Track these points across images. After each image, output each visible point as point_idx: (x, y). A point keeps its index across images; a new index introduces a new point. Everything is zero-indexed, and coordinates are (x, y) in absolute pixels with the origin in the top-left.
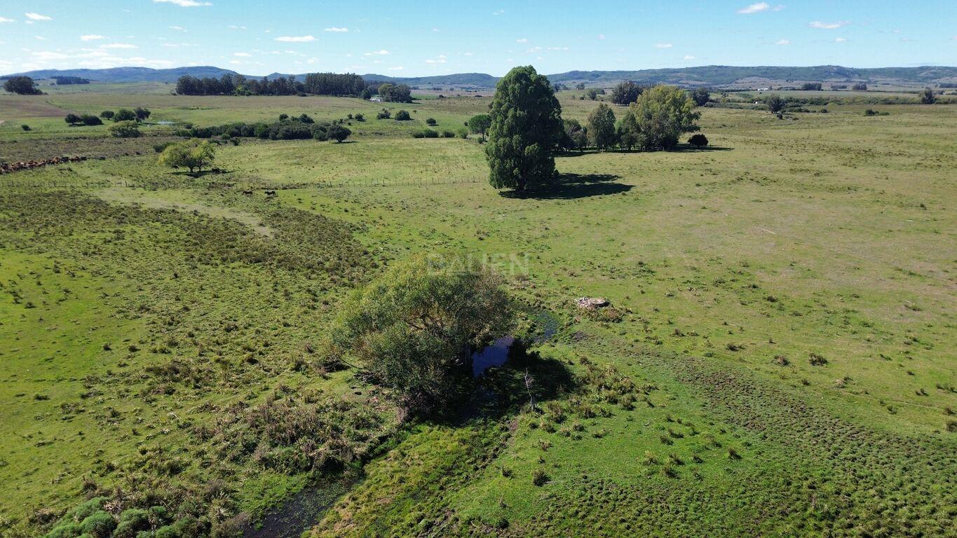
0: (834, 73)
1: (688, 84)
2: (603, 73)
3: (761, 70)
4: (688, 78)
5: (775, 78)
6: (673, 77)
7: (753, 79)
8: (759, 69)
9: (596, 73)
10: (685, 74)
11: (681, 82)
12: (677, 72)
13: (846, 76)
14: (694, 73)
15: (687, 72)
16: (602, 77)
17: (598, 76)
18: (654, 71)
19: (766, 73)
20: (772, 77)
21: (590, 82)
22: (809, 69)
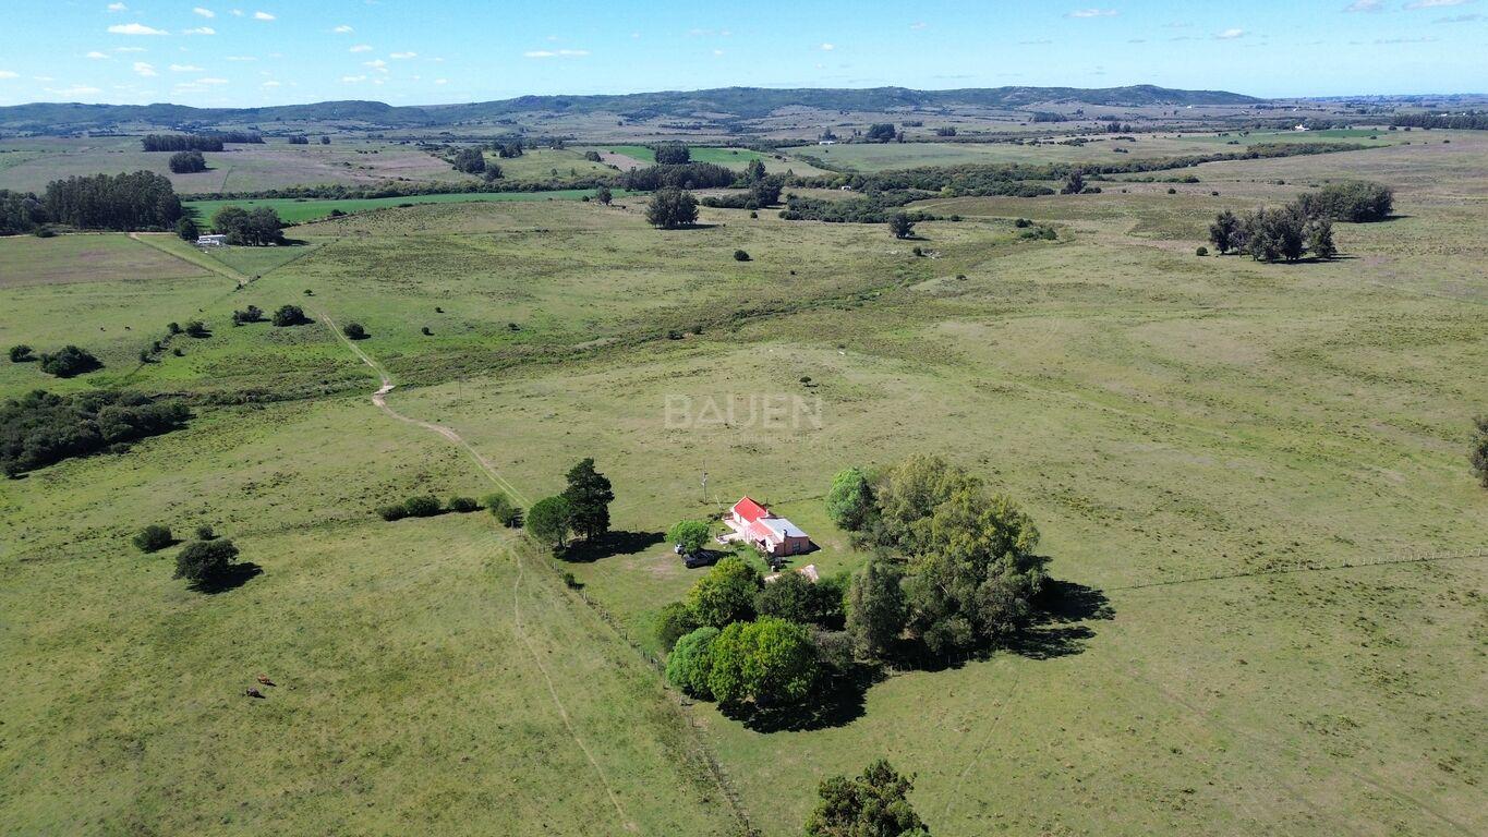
0: (898, 98)
1: (705, 118)
2: (574, 99)
3: (802, 94)
4: (705, 108)
5: (823, 107)
6: (682, 106)
7: (795, 108)
8: (799, 92)
9: (563, 100)
10: (699, 102)
11: (695, 114)
12: (688, 99)
13: (913, 103)
14: (710, 100)
15: (701, 98)
16: (575, 106)
17: (567, 105)
18: (652, 96)
19: (809, 99)
20: (819, 105)
21: (556, 115)
22: (865, 92)
